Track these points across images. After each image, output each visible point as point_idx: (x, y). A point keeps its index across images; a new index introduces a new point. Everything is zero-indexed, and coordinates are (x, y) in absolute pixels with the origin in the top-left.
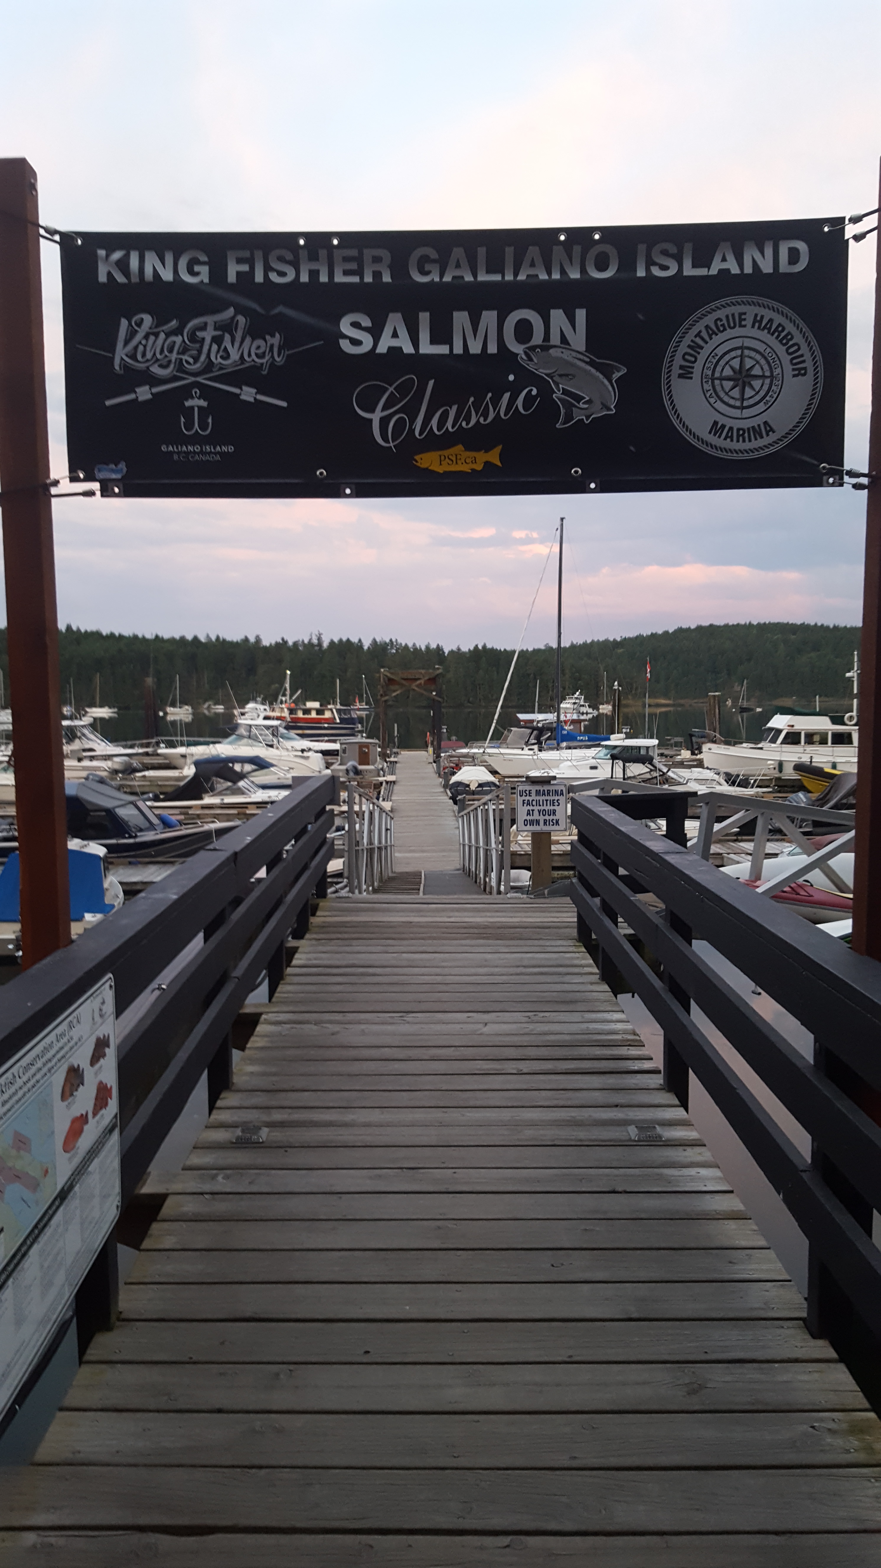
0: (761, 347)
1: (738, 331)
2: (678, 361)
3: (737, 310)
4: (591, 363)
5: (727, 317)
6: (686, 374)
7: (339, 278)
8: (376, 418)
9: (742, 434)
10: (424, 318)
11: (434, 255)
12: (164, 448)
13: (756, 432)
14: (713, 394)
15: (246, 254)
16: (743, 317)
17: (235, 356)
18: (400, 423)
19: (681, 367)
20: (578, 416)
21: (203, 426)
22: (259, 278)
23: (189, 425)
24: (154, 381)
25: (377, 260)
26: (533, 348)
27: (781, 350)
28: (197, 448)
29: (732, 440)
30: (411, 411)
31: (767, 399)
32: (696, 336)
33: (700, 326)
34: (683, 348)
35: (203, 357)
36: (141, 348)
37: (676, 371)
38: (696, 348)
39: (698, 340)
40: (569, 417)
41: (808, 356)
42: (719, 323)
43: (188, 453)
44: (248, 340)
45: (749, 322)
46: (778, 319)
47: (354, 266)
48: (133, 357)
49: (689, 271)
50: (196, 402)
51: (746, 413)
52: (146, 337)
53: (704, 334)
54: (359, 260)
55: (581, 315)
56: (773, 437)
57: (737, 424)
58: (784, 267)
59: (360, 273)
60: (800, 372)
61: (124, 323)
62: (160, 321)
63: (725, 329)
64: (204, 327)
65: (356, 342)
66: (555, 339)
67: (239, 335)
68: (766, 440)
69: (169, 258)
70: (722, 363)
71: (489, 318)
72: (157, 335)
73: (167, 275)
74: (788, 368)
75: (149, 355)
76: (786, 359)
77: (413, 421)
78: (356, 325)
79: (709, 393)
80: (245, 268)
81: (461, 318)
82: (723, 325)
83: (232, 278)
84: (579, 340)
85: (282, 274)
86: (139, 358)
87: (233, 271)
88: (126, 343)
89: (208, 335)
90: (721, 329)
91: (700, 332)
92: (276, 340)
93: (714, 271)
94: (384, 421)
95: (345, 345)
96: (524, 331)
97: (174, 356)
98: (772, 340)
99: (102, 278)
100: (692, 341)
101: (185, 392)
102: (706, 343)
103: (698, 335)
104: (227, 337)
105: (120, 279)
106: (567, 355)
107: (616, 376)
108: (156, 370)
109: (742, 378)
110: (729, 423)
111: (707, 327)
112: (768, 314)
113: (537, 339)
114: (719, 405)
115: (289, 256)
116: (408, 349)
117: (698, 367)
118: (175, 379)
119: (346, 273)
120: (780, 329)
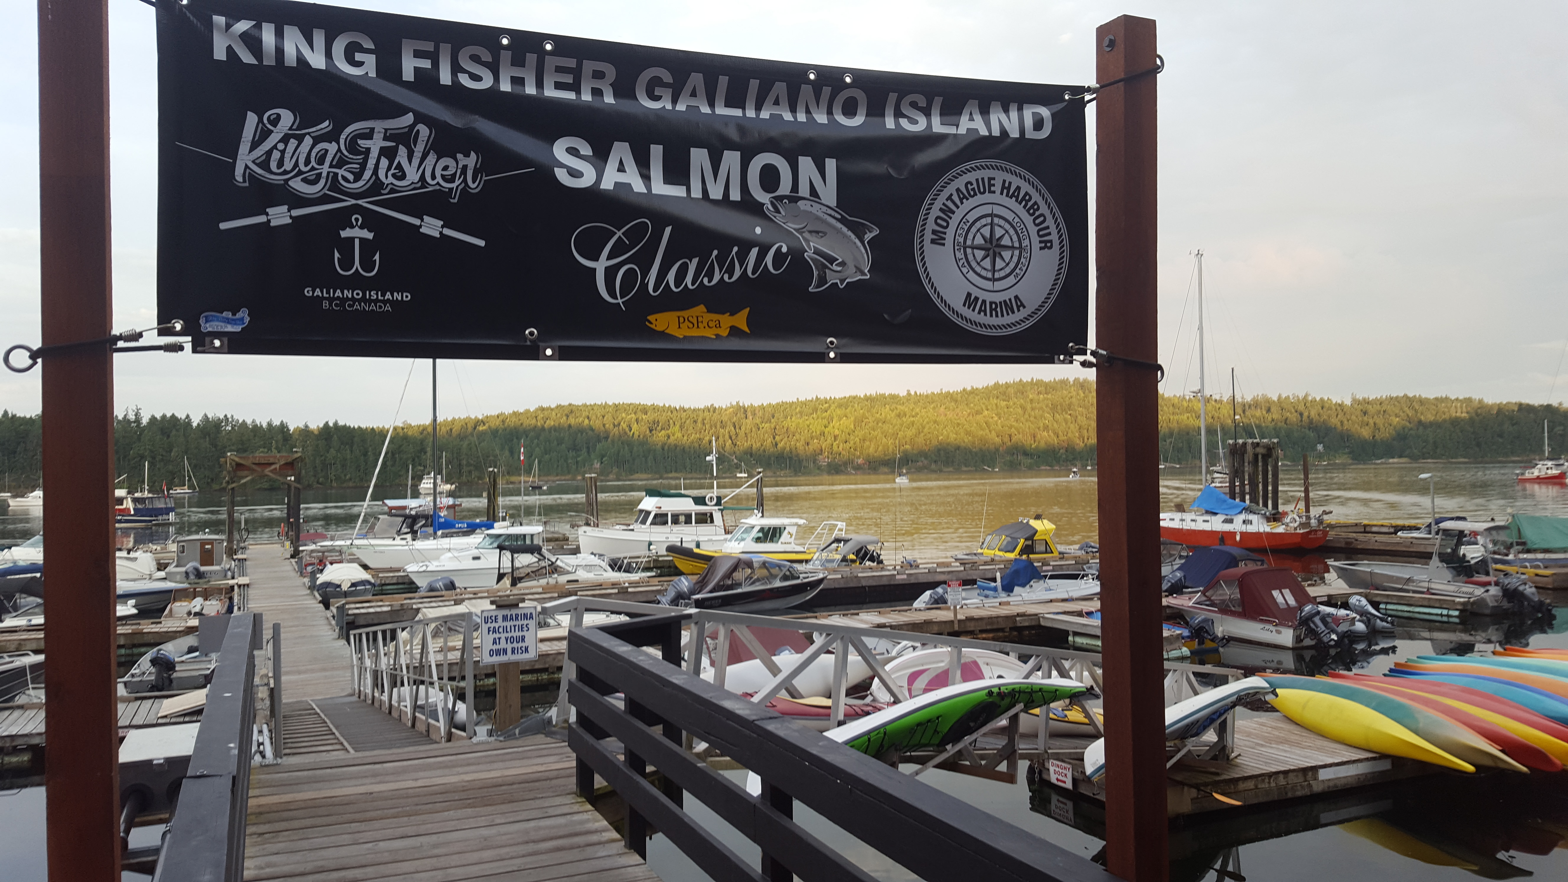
0: (1010, 216)
1: (987, 197)
2: (931, 225)
3: (986, 174)
4: (842, 221)
5: (977, 180)
6: (938, 239)
7: (550, 92)
8: (600, 266)
9: (994, 308)
10: (656, 152)
11: (667, 77)
12: (308, 292)
13: (1008, 307)
14: (966, 264)
15: (429, 47)
16: (992, 182)
17: (412, 175)
18: (630, 275)
19: (934, 232)
20: (832, 279)
21: (367, 264)
22: (445, 78)
23: (347, 263)
24: (296, 200)
25: (598, 75)
26: (780, 198)
27: (1028, 220)
28: (358, 294)
29: (985, 315)
30: (644, 261)
31: (1018, 271)
32: (947, 200)
33: (951, 189)
34: (935, 212)
35: (367, 174)
36: (276, 155)
37: (928, 236)
38: (947, 211)
39: (949, 204)
40: (822, 280)
41: (1053, 229)
42: (970, 187)
43: (344, 300)
44: (432, 158)
45: (998, 188)
46: (1025, 187)
47: (569, 79)
48: (265, 164)
49: (938, 127)
50: (357, 233)
51: (998, 285)
52: (285, 139)
53: (955, 198)
54: (577, 73)
55: (831, 165)
56: (1023, 313)
57: (989, 297)
58: (1030, 134)
59: (576, 88)
60: (1046, 245)
61: (252, 119)
62: (306, 120)
63: (975, 194)
64: (369, 135)
65: (575, 174)
66: (804, 190)
67: (419, 149)
68: (1018, 316)
69: (319, 38)
70: (974, 230)
71: (731, 159)
72: (300, 139)
73: (317, 60)
74: (1035, 239)
75: (288, 165)
76: (1033, 230)
77: (645, 273)
78: (573, 151)
79: (962, 262)
80: (426, 64)
81: (699, 157)
82: (973, 189)
83: (408, 74)
84: (829, 193)
85: (476, 78)
86: (273, 166)
87: (409, 66)
88: (254, 145)
89: (375, 145)
90: (972, 193)
91: (951, 195)
92: (471, 161)
93: (962, 130)
94: (610, 273)
95: (561, 175)
96: (770, 178)
97: (325, 169)
98: (1019, 209)
99: (220, 54)
100: (944, 204)
101: (343, 218)
102: (958, 207)
103: (950, 198)
104: (402, 151)
105: (247, 58)
106: (816, 209)
107: (868, 236)
108: (297, 185)
109: (993, 247)
110: (982, 296)
111: (958, 190)
112: (1016, 182)
113: (785, 188)
114: (971, 275)
115: (487, 57)
116: (639, 186)
117: (950, 232)
118: (324, 199)
119: (559, 86)
120: (1027, 197)
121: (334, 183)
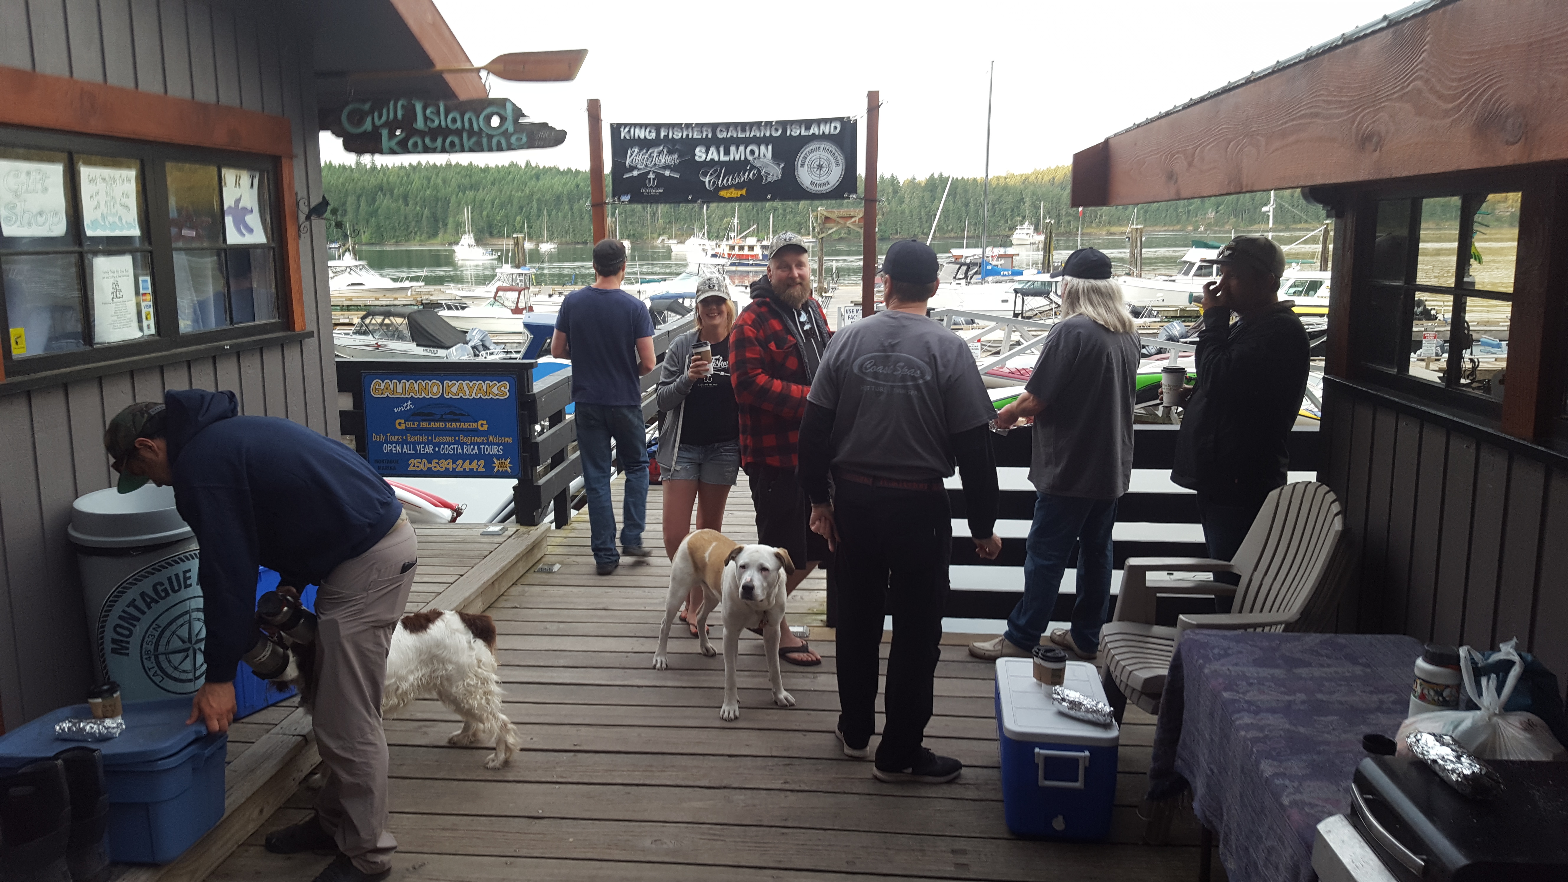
0: (825, 157)
1: (818, 153)
2: (800, 162)
3: (818, 145)
4: (773, 163)
5: (815, 147)
6: (803, 165)
7: (695, 136)
8: (707, 180)
9: (820, 185)
10: (722, 149)
11: (724, 129)
13: (824, 184)
15: (667, 129)
16: (820, 148)
17: (663, 161)
18: (714, 182)
19: (801, 164)
20: (769, 180)
21: (654, 183)
22: (670, 136)
25: (707, 131)
26: (755, 158)
27: (832, 159)
29: (817, 187)
30: (718, 177)
31: (827, 174)
32: (805, 154)
33: (806, 150)
34: (802, 158)
37: (799, 165)
38: (805, 158)
40: (766, 180)
41: (840, 160)
45: (822, 149)
46: (831, 148)
47: (700, 133)
49: (803, 133)
50: (651, 176)
51: (821, 178)
53: (808, 154)
54: (701, 131)
55: (770, 147)
56: (830, 186)
57: (818, 182)
58: (832, 132)
59: (702, 135)
60: (838, 165)
61: (629, 152)
65: (701, 157)
66: (762, 155)
68: (827, 187)
69: (643, 130)
70: (814, 162)
71: (742, 148)
73: (642, 136)
74: (834, 165)
76: (833, 161)
77: (718, 180)
78: (701, 151)
79: (810, 171)
80: (666, 134)
81: (733, 149)
83: (662, 137)
84: (769, 155)
85: (677, 135)
87: (663, 134)
89: (655, 154)
90: (813, 151)
91: (807, 152)
92: (676, 156)
93: (811, 133)
94: (710, 181)
95: (697, 157)
96: (752, 152)
98: (829, 156)
99: (622, 137)
100: (804, 156)
102: (809, 156)
105: (628, 137)
106: (765, 160)
107: (781, 167)
109: (820, 167)
110: (816, 182)
111: (809, 151)
112: (827, 146)
113: (756, 155)
114: (813, 176)
115: (680, 130)
116: (716, 159)
117: (806, 164)
119: (697, 135)
120: (831, 151)
121: (646, 166)
